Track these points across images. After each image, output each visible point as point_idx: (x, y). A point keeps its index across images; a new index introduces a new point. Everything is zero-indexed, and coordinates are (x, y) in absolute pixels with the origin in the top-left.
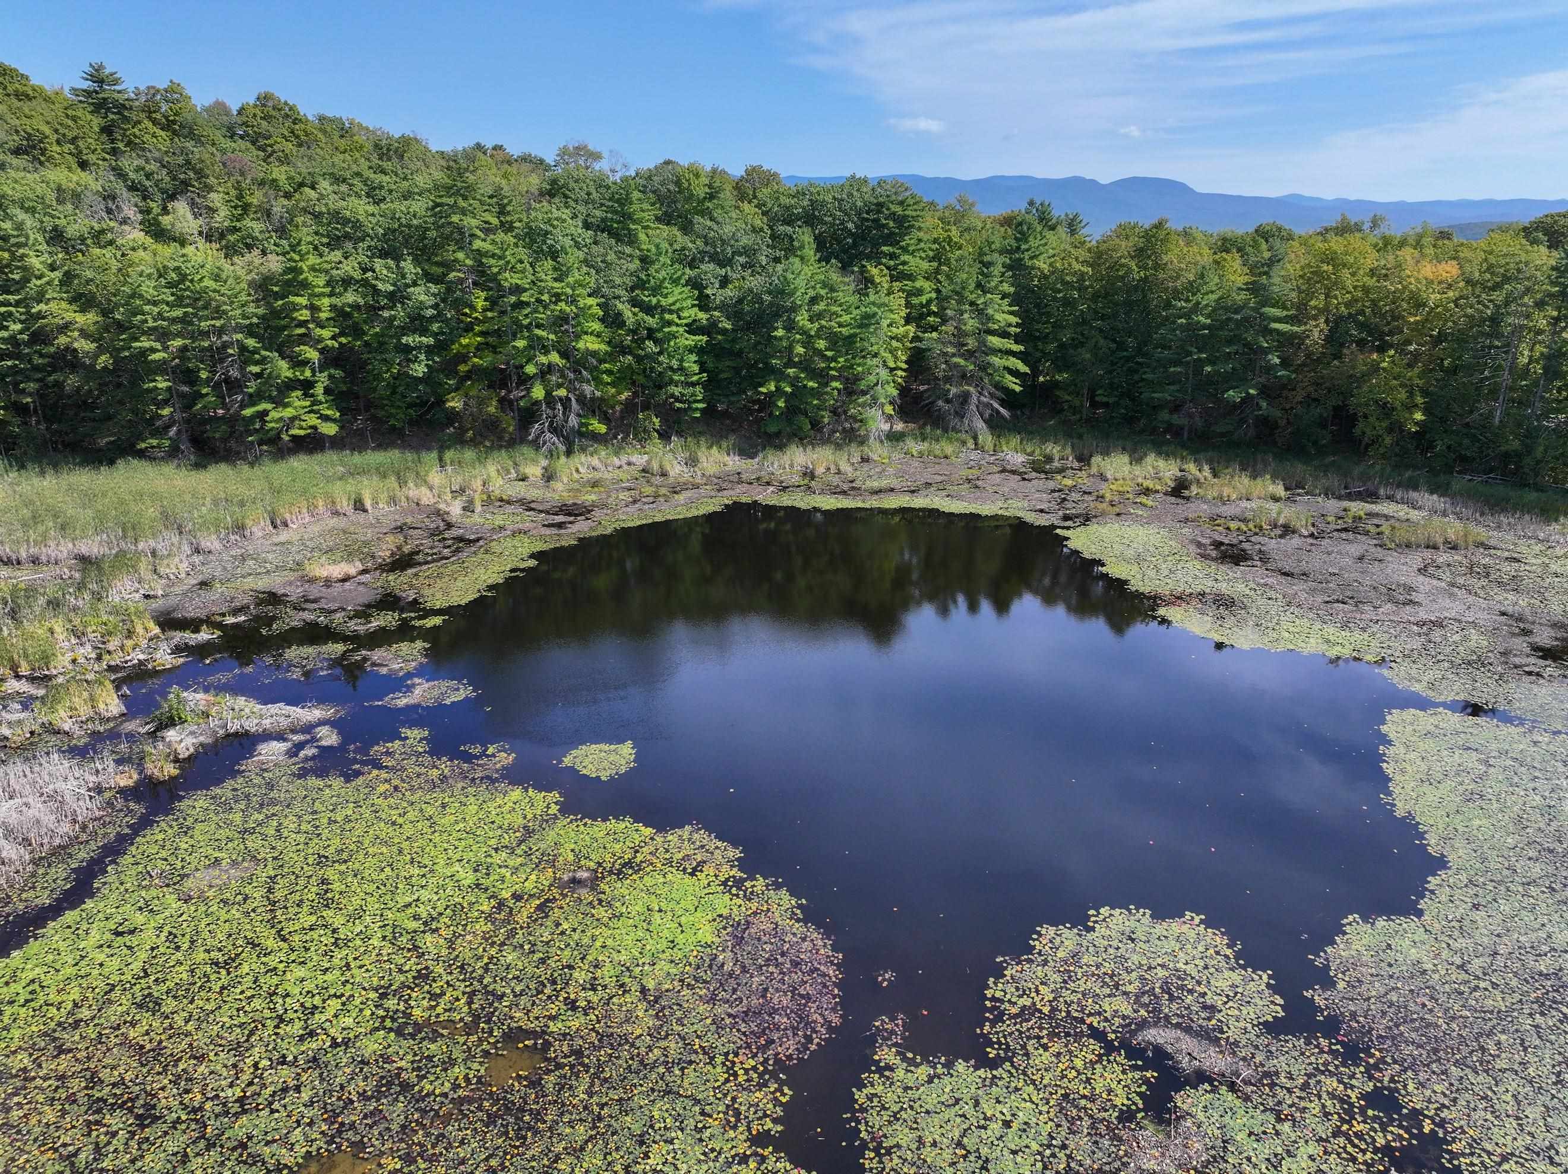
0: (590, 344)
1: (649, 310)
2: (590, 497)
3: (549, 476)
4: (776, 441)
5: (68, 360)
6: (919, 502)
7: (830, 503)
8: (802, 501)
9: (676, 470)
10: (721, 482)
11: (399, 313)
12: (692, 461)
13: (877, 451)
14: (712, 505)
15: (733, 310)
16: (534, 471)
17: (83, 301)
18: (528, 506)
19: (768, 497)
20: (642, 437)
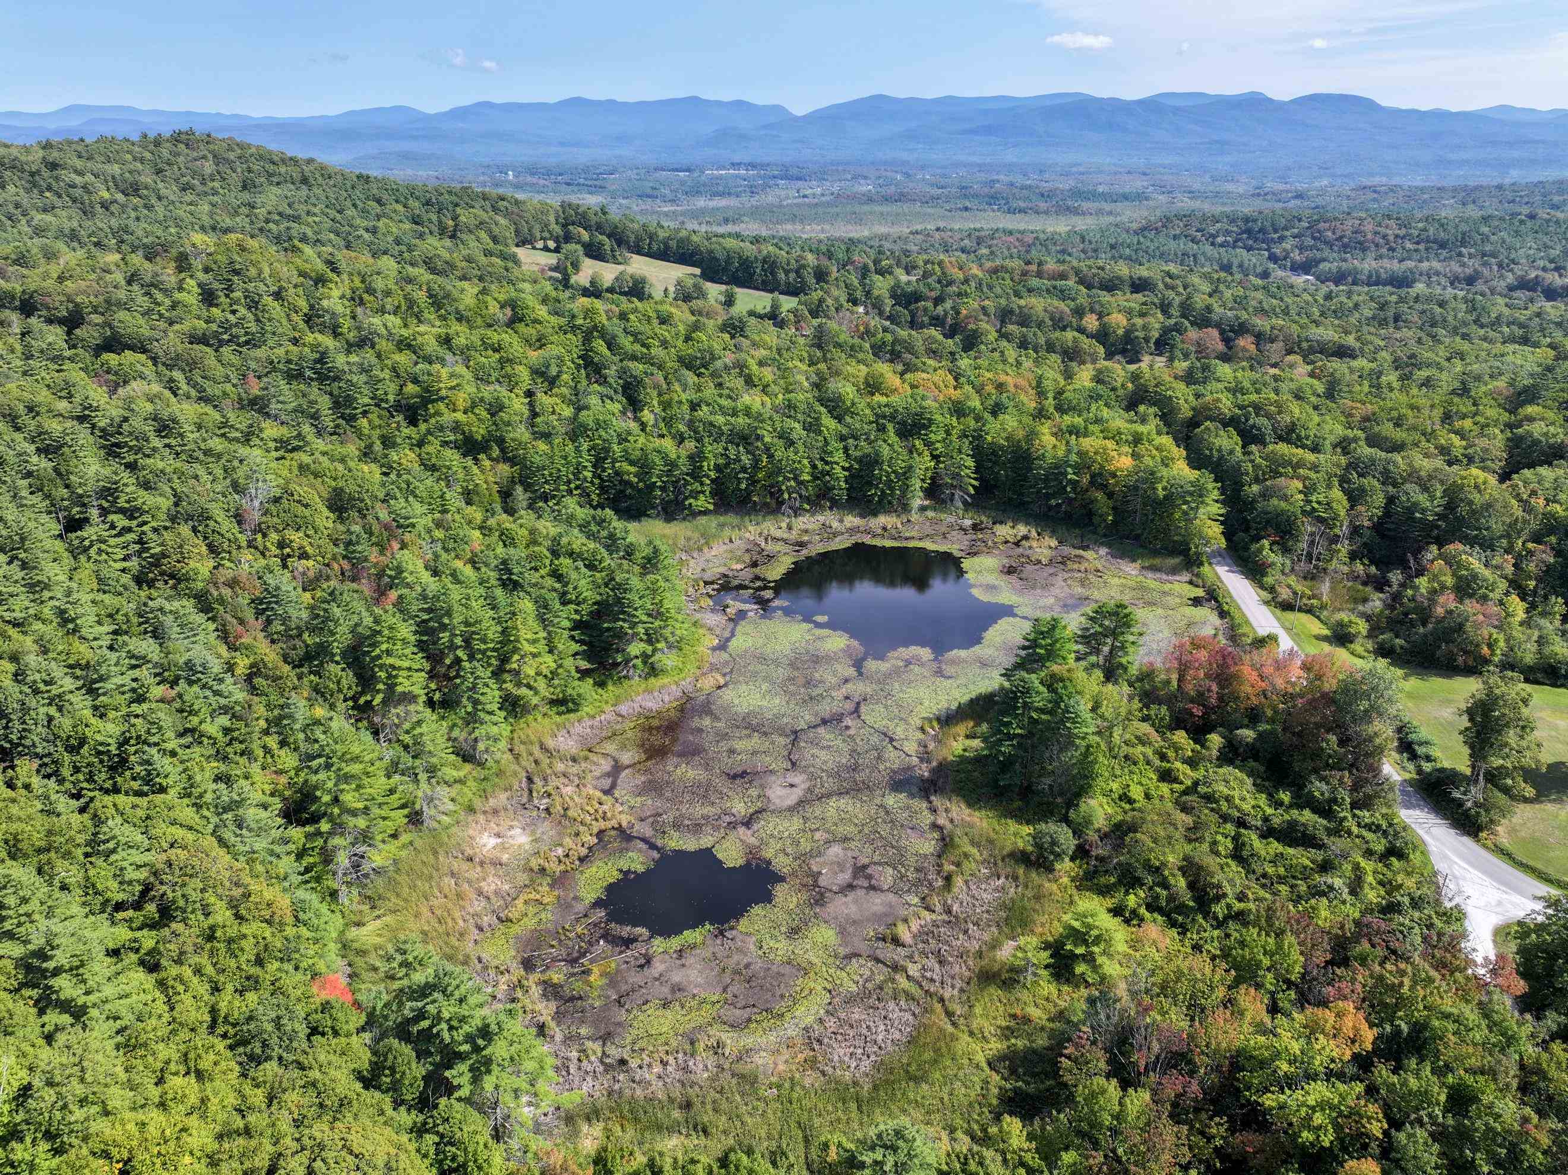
0: (806, 477)
1: (827, 463)
2: (806, 538)
3: (790, 528)
4: (875, 514)
5: (628, 483)
6: (920, 544)
7: (888, 543)
8: (878, 542)
9: (835, 524)
10: (853, 531)
11: (737, 466)
12: (841, 521)
13: (914, 517)
14: (847, 544)
15: (859, 460)
16: (784, 525)
17: (632, 463)
18: (785, 541)
19: (868, 540)
20: (822, 508)
